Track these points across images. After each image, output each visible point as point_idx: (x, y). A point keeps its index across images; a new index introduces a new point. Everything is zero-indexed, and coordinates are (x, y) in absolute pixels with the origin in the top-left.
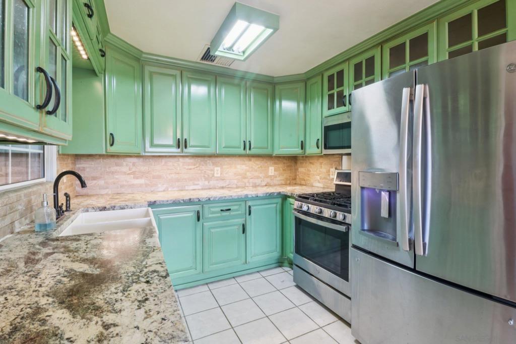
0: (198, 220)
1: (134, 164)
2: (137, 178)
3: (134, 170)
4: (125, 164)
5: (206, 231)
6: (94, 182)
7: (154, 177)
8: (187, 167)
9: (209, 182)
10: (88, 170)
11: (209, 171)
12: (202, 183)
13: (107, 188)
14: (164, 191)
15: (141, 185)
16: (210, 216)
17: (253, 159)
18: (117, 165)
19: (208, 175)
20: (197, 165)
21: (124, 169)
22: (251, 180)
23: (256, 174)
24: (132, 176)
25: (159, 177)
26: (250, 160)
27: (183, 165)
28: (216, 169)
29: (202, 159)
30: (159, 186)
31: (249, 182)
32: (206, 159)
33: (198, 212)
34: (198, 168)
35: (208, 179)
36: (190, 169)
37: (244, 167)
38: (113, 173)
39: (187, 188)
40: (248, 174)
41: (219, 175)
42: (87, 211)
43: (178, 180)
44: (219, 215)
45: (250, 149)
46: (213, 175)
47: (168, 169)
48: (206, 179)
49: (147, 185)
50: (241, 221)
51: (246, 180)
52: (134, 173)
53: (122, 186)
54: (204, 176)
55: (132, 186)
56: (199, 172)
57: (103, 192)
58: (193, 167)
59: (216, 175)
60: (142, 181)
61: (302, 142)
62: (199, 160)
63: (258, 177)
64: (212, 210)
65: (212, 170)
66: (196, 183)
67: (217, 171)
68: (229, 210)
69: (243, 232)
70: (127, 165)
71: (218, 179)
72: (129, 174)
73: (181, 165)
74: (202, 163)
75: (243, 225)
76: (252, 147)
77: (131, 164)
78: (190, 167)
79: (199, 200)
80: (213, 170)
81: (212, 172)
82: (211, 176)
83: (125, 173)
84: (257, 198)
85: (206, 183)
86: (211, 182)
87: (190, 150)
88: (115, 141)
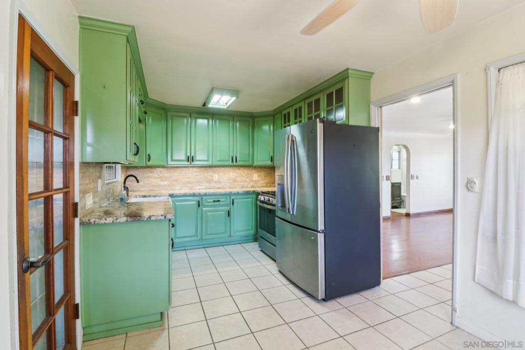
0: (199, 206)
1: (161, 172)
2: (163, 181)
3: (161, 176)
4: (155, 172)
5: (204, 213)
7: (173, 180)
8: (195, 174)
11: (209, 177)
12: (205, 185)
13: (145, 187)
14: (180, 189)
15: (165, 185)
16: (207, 204)
17: (241, 169)
18: (151, 172)
19: (209, 179)
20: (202, 173)
21: (155, 175)
22: (240, 183)
23: (244, 179)
24: (160, 179)
25: (177, 180)
26: (240, 169)
27: (192, 173)
28: (215, 175)
29: (205, 169)
30: (177, 186)
31: (238, 185)
32: (208, 168)
33: (199, 202)
34: (202, 175)
35: (210, 181)
37: (235, 174)
38: (148, 177)
39: (195, 188)
40: (238, 179)
41: (217, 179)
42: (136, 197)
43: (189, 183)
44: (213, 204)
45: (236, 161)
46: (213, 180)
47: (182, 175)
48: (208, 182)
49: (168, 185)
50: (227, 208)
51: (236, 183)
52: (161, 178)
53: (154, 186)
54: (206, 180)
55: (159, 186)
56: (203, 177)
58: (199, 174)
59: (214, 179)
60: (166, 183)
61: (272, 157)
62: (203, 169)
63: (245, 181)
64: (208, 200)
66: (201, 184)
67: (216, 177)
68: (219, 201)
69: (229, 216)
70: (157, 173)
71: (216, 182)
72: (158, 178)
74: (205, 171)
75: (229, 211)
76: (238, 160)
77: (159, 172)
78: (197, 174)
79: (200, 194)
80: (213, 176)
81: (212, 178)
82: (211, 180)
83: (155, 178)
84: (238, 194)
85: (208, 184)
86: (211, 184)
87: (196, 163)
88: (151, 158)
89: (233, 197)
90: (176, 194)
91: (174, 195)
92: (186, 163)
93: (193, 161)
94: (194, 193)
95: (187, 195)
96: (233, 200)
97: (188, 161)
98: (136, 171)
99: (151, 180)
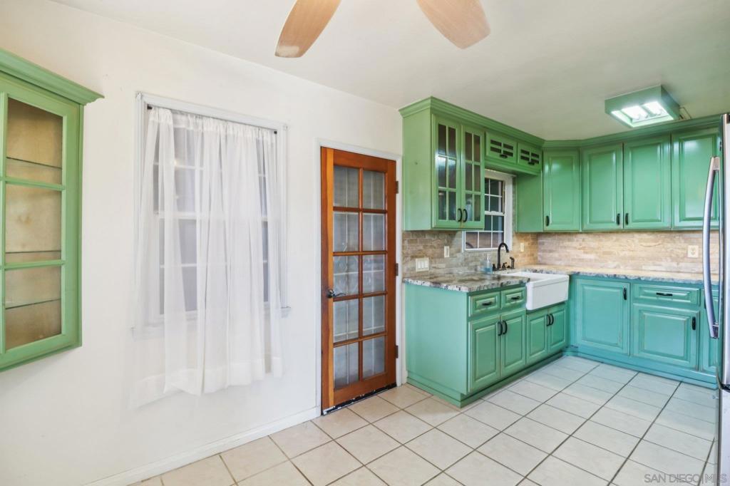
1: (583, 240)
2: (587, 253)
3: (583, 245)
4: (575, 239)
5: (636, 312)
6: (551, 254)
7: (605, 253)
8: (644, 244)
9: (678, 264)
10: (546, 244)
11: (678, 250)
12: (667, 264)
13: (560, 260)
14: (615, 268)
15: (591, 260)
16: (641, 297)
18: (569, 240)
19: (677, 255)
20: (660, 242)
21: (575, 244)
24: (582, 251)
25: (609, 253)
27: (640, 242)
28: (690, 247)
29: (668, 235)
30: (610, 262)
32: (673, 235)
33: (625, 290)
34: (662, 246)
35: (677, 259)
36: (650, 246)
38: (565, 247)
39: (644, 268)
41: (697, 255)
42: (527, 271)
43: (632, 258)
44: (655, 298)
46: (686, 256)
47: (620, 246)
48: (673, 260)
49: (595, 260)
50: (693, 313)
52: (584, 248)
53: (573, 260)
54: (671, 257)
55: (583, 260)
56: (663, 250)
57: (558, 263)
58: (654, 244)
59: (690, 255)
60: (591, 256)
62: (663, 236)
64: (645, 291)
65: (683, 249)
66: (658, 263)
67: (692, 250)
68: (671, 295)
69: (694, 328)
70: (577, 241)
71: (695, 260)
72: (579, 249)
73: (637, 241)
74: (669, 240)
75: (694, 320)
78: (648, 244)
79: (626, 278)
80: (686, 249)
81: (685, 252)
82: (682, 256)
83: (575, 248)
85: (674, 264)
86: (682, 265)
87: (631, 225)
88: (551, 222)
90: (583, 273)
91: (581, 274)
92: (615, 226)
93: (627, 223)
94: (615, 275)
95: (603, 277)
97: (618, 223)
98: (550, 239)
99: (568, 251)
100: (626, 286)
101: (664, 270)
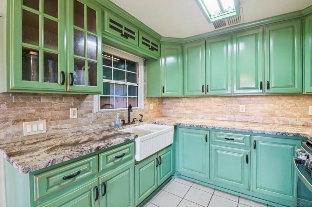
0: (206, 141)
1: (186, 102)
2: (187, 110)
3: (186, 105)
4: (182, 101)
5: (213, 150)
6: (169, 110)
7: (197, 110)
8: (217, 104)
9: (234, 116)
10: (167, 104)
11: (234, 108)
12: (228, 116)
13: (174, 114)
14: (202, 118)
15: (189, 114)
16: (216, 140)
17: (283, 98)
18: (179, 102)
19: (234, 111)
20: (225, 103)
21: (181, 104)
22: (280, 118)
23: (289, 113)
24: (185, 108)
25: (199, 110)
26: (280, 99)
27: (214, 103)
28: (241, 106)
29: (229, 99)
30: (199, 115)
31: (278, 120)
32: (232, 99)
33: (206, 136)
34: (226, 105)
35: (234, 113)
36: (219, 106)
37: (272, 105)
38: (176, 106)
39: (217, 119)
40: (277, 112)
41: (244, 111)
42: (150, 123)
43: (211, 113)
44: (224, 141)
45: (268, 88)
46: (238, 111)
47: (204, 105)
48: (232, 114)
49: (192, 114)
50: (247, 152)
51: (274, 118)
52: (186, 107)
53: (180, 114)
54: (230, 112)
55: (185, 114)
56: (226, 108)
58: (222, 104)
59: (241, 111)
60: (190, 112)
62: (226, 99)
63: (291, 116)
64: (218, 136)
65: (237, 107)
66: (224, 115)
67: (242, 108)
68: (233, 139)
69: (247, 162)
70: (183, 102)
71: (243, 114)
72: (183, 107)
73: (213, 102)
74: (229, 102)
75: (247, 156)
77: (184, 102)
78: (219, 104)
79: (207, 127)
81: (238, 109)
82: (236, 111)
83: (181, 107)
85: (232, 116)
86: (236, 117)
87: (210, 93)
88: (165, 90)
89: (255, 138)
90: (183, 124)
92: (201, 93)
93: (208, 91)
94: (201, 126)
95: (194, 127)
96: (255, 142)
97: (203, 91)
98: (169, 101)
99: (178, 108)
100: (207, 132)
101: (227, 120)
